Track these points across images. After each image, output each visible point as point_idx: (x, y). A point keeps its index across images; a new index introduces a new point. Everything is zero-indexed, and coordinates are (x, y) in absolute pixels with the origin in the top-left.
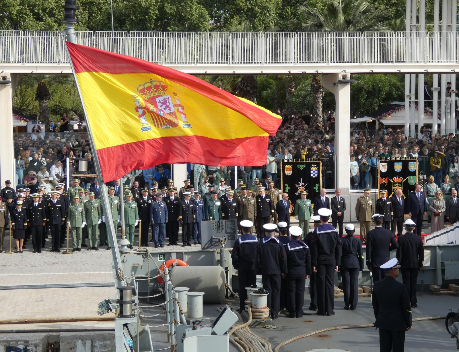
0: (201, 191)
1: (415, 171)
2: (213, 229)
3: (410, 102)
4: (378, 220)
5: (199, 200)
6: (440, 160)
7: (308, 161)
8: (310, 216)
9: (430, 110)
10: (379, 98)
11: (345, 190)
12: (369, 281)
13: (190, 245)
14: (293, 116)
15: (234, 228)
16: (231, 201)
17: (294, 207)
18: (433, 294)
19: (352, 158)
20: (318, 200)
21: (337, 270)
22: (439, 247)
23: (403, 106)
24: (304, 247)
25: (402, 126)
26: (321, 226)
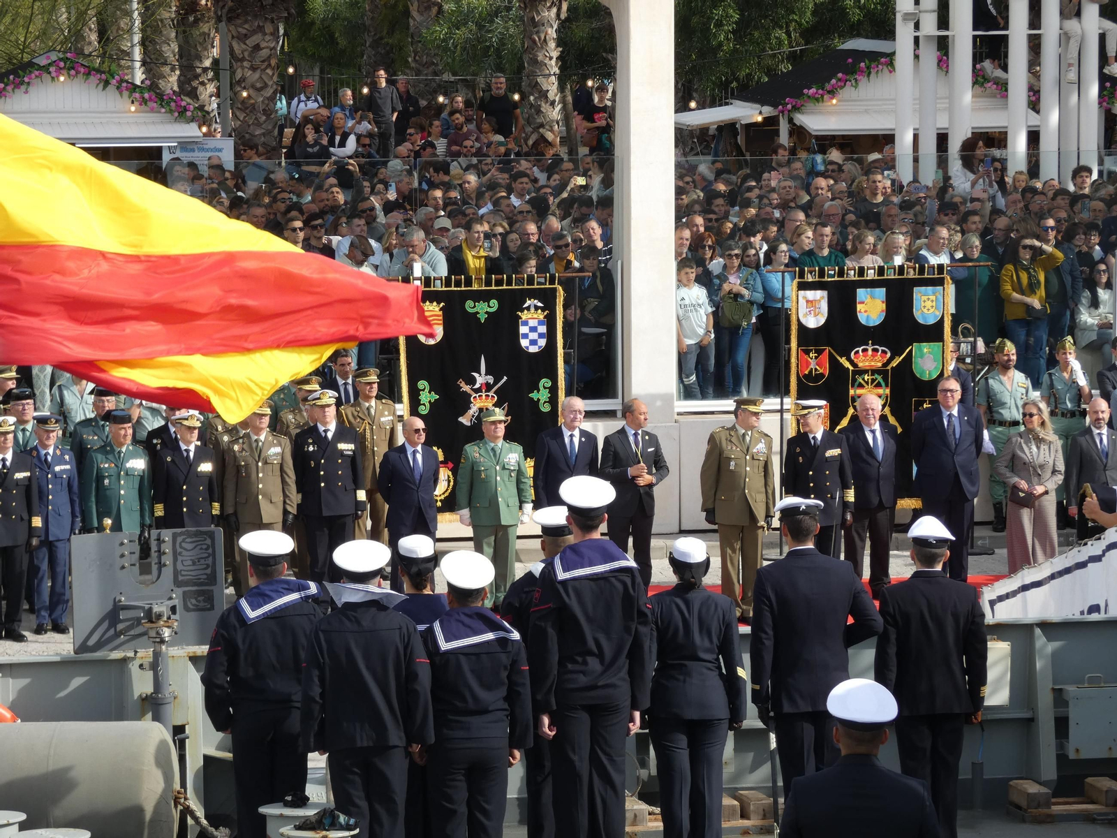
0: (62, 413)
1: (941, 321)
2: (123, 567)
3: (917, 39)
4: (800, 521)
5: (56, 447)
6: (1042, 277)
7: (509, 283)
8: (521, 508)
9: (999, 73)
10: (787, 26)
11: (659, 403)
12: (765, 770)
13: (19, 638)
14: (441, 99)
15: (210, 561)
16: (192, 455)
17: (455, 474)
18: (1023, 821)
19: (683, 272)
20: (553, 445)
21: (635, 728)
22: (1045, 626)
23: (888, 59)
24: (501, 634)
25: (885, 140)
26: (573, 548)
